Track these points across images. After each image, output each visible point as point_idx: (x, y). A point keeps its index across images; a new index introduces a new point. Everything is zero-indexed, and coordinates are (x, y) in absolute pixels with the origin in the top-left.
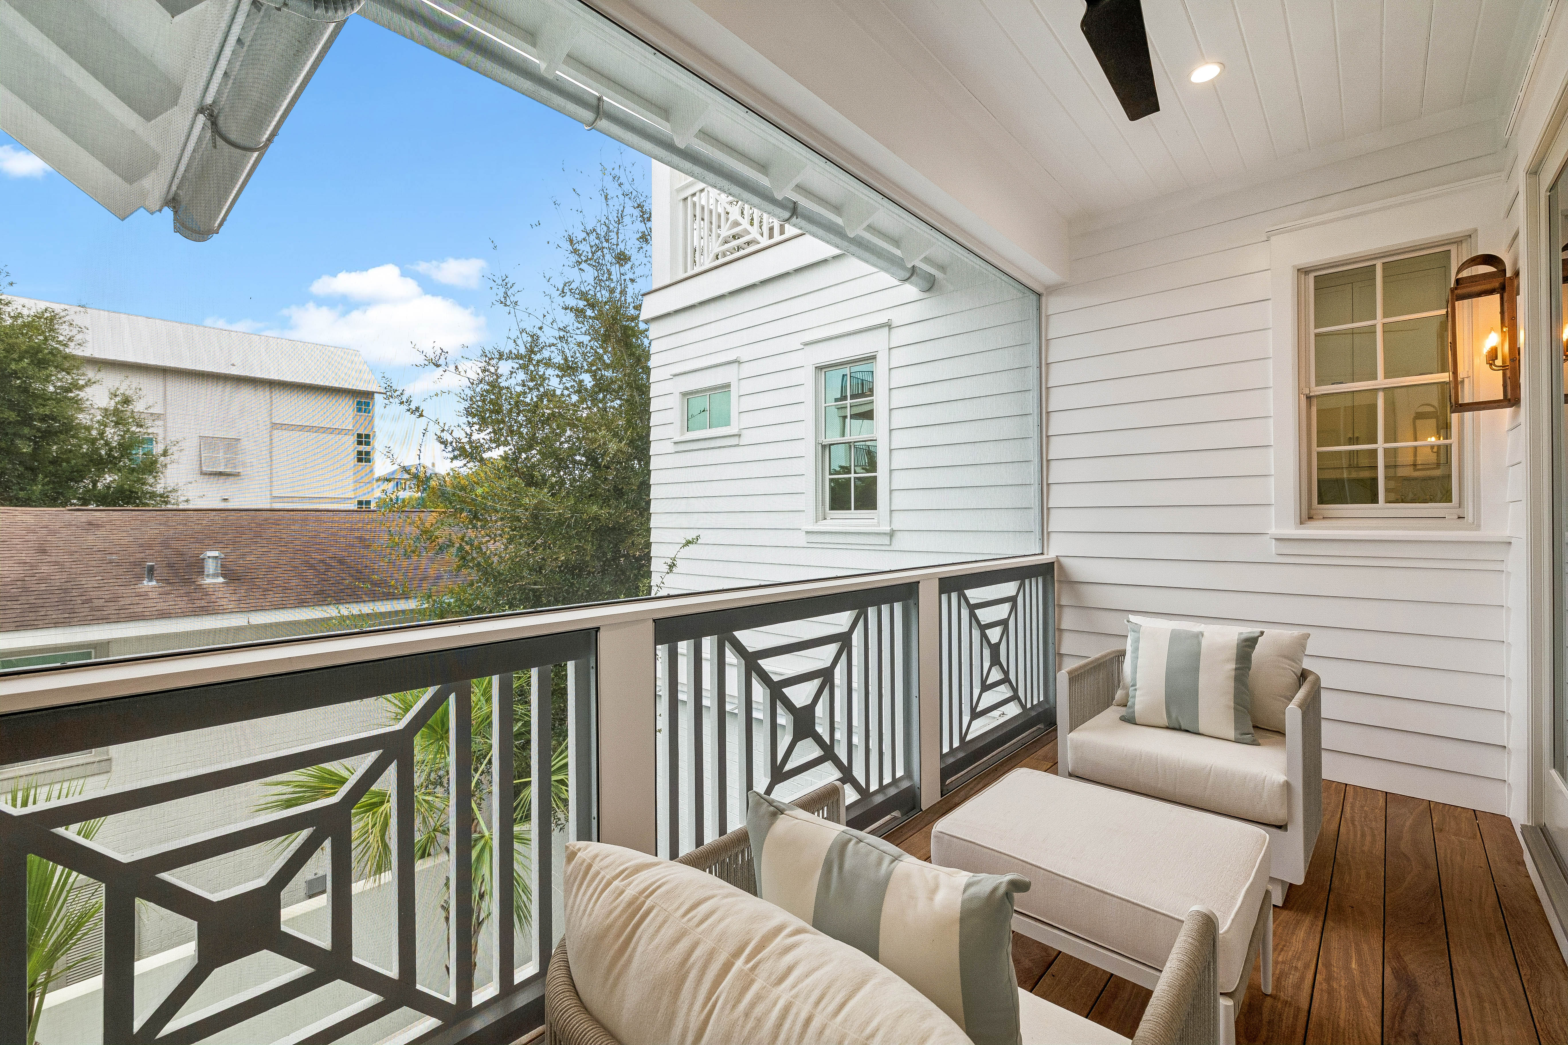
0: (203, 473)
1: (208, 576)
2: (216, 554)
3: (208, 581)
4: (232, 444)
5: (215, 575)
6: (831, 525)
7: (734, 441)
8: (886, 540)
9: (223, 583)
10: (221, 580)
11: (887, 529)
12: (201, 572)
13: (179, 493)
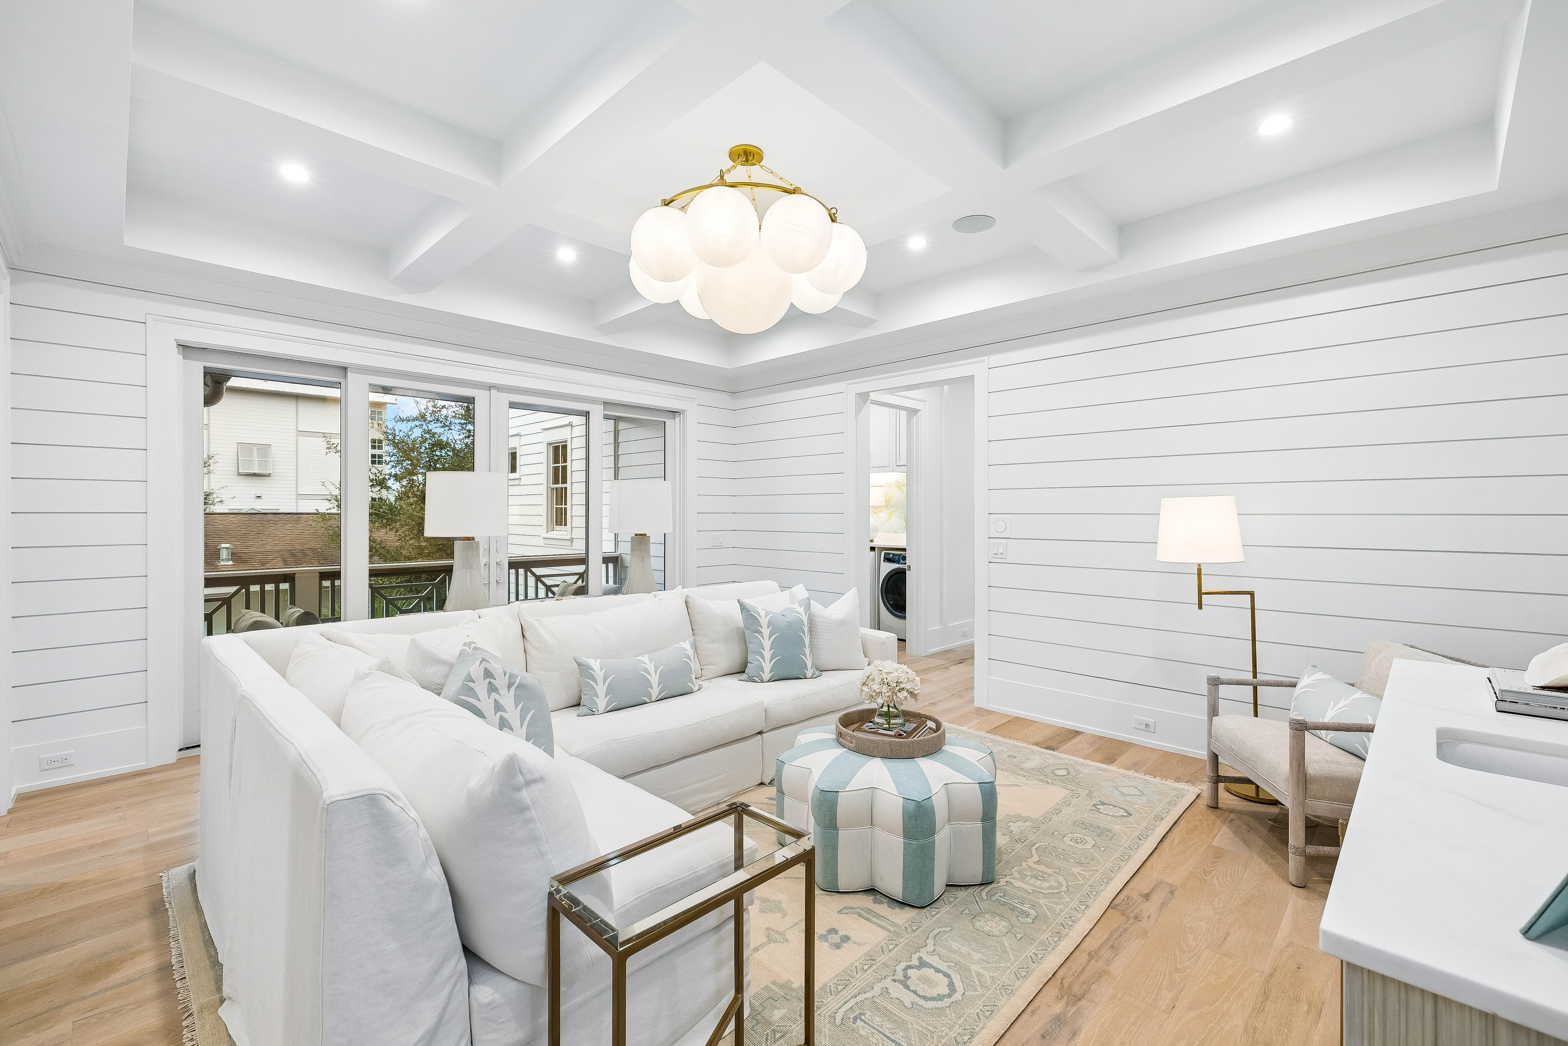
0: (240, 474)
1: (223, 560)
2: (228, 545)
3: (222, 563)
4: (264, 449)
5: (228, 560)
6: (557, 535)
7: (517, 482)
8: (569, 543)
9: (232, 565)
10: (231, 563)
11: (568, 537)
12: (218, 558)
13: (215, 496)
